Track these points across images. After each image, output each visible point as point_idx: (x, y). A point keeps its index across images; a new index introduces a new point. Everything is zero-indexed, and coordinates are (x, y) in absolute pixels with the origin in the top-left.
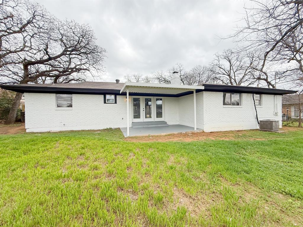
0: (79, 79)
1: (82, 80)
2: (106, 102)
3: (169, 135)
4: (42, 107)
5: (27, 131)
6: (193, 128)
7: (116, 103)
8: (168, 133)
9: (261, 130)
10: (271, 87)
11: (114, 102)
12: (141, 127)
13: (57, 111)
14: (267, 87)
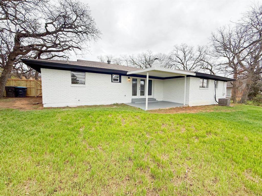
0: (64, 56)
1: (66, 57)
2: (113, 81)
3: (171, 109)
4: (58, 83)
5: (45, 106)
6: (183, 104)
7: (120, 82)
8: (170, 108)
9: (219, 105)
10: (212, 74)
11: (119, 82)
12: (140, 103)
13: (72, 87)
14: (210, 74)
